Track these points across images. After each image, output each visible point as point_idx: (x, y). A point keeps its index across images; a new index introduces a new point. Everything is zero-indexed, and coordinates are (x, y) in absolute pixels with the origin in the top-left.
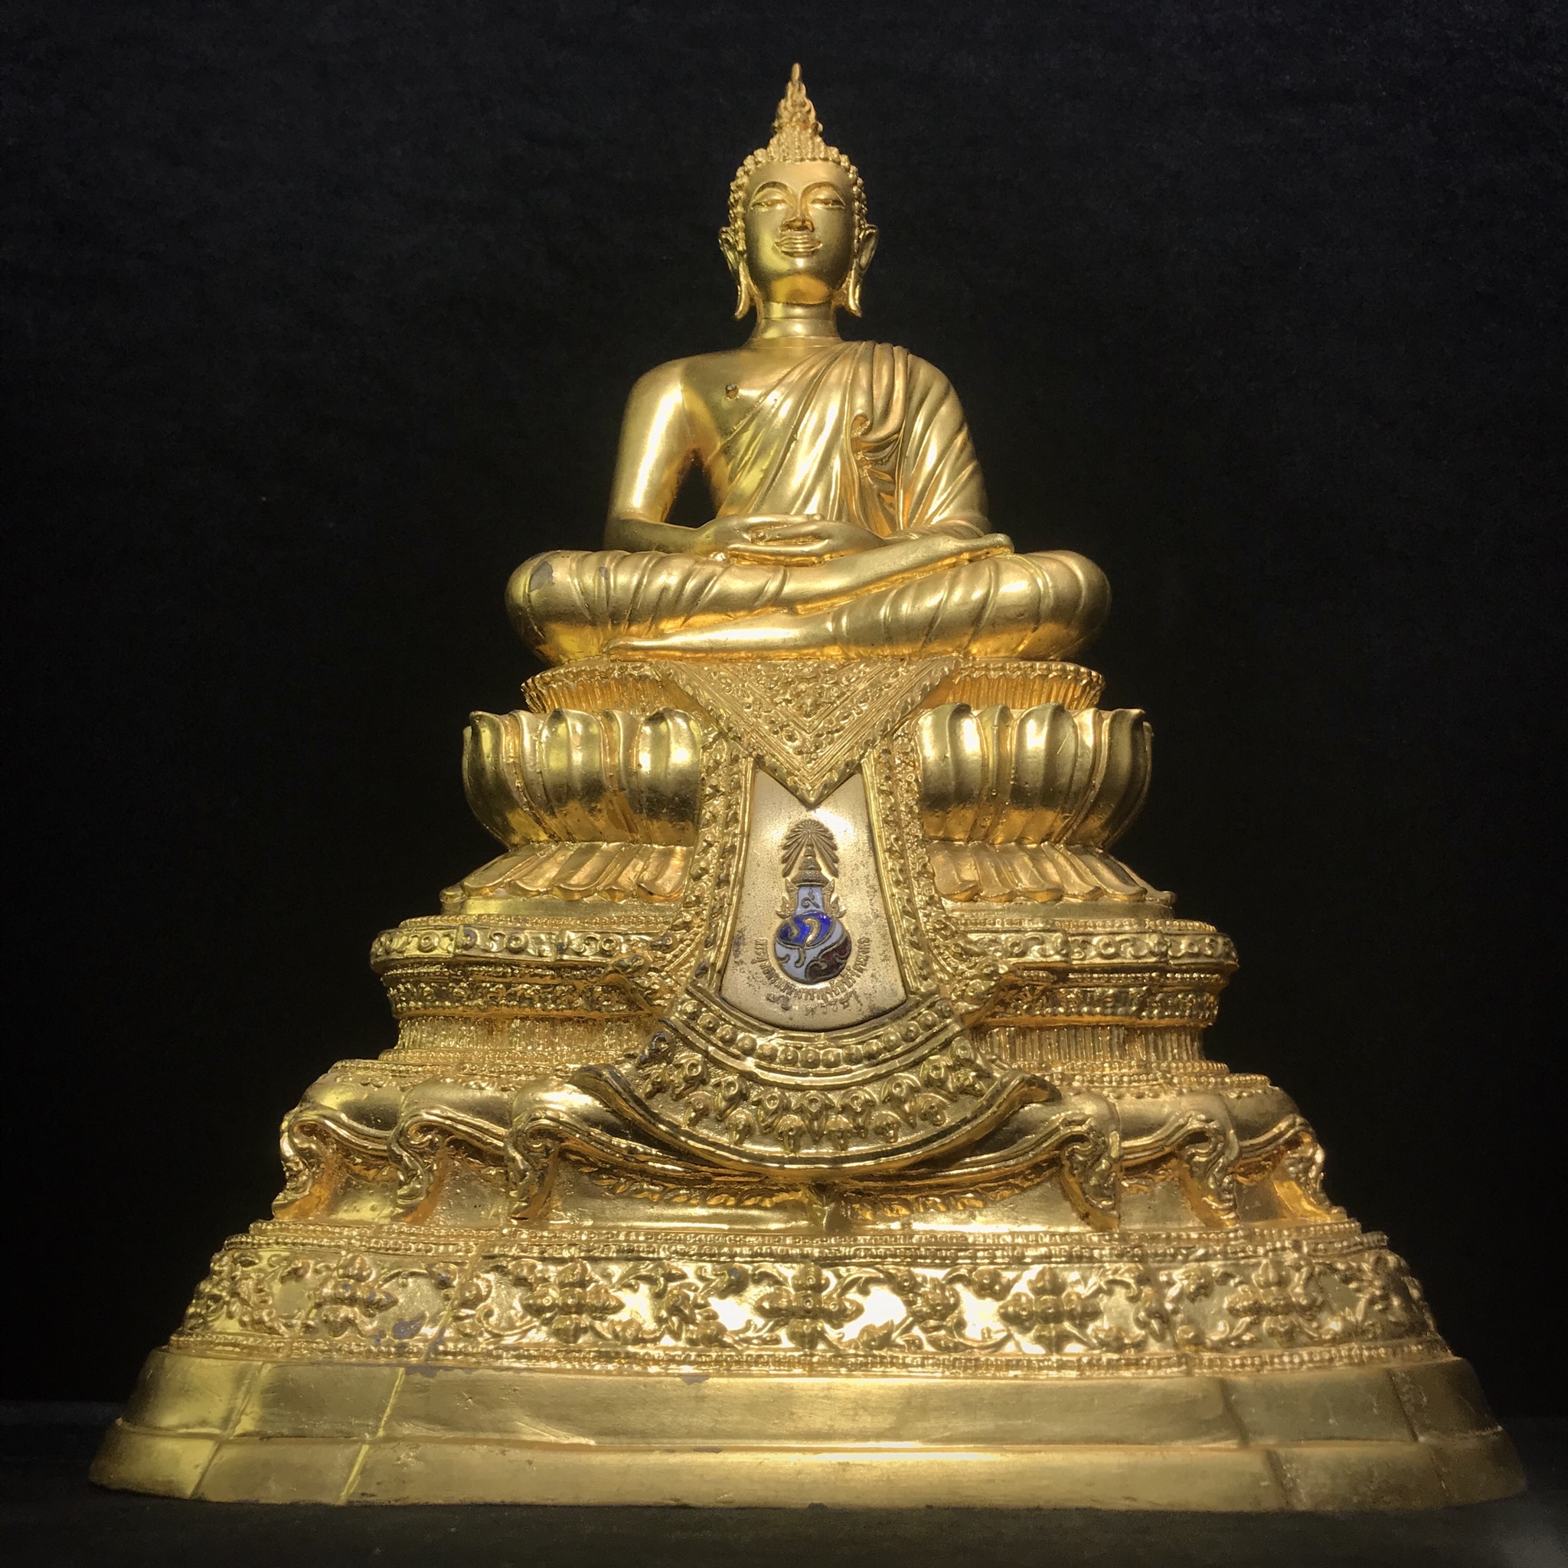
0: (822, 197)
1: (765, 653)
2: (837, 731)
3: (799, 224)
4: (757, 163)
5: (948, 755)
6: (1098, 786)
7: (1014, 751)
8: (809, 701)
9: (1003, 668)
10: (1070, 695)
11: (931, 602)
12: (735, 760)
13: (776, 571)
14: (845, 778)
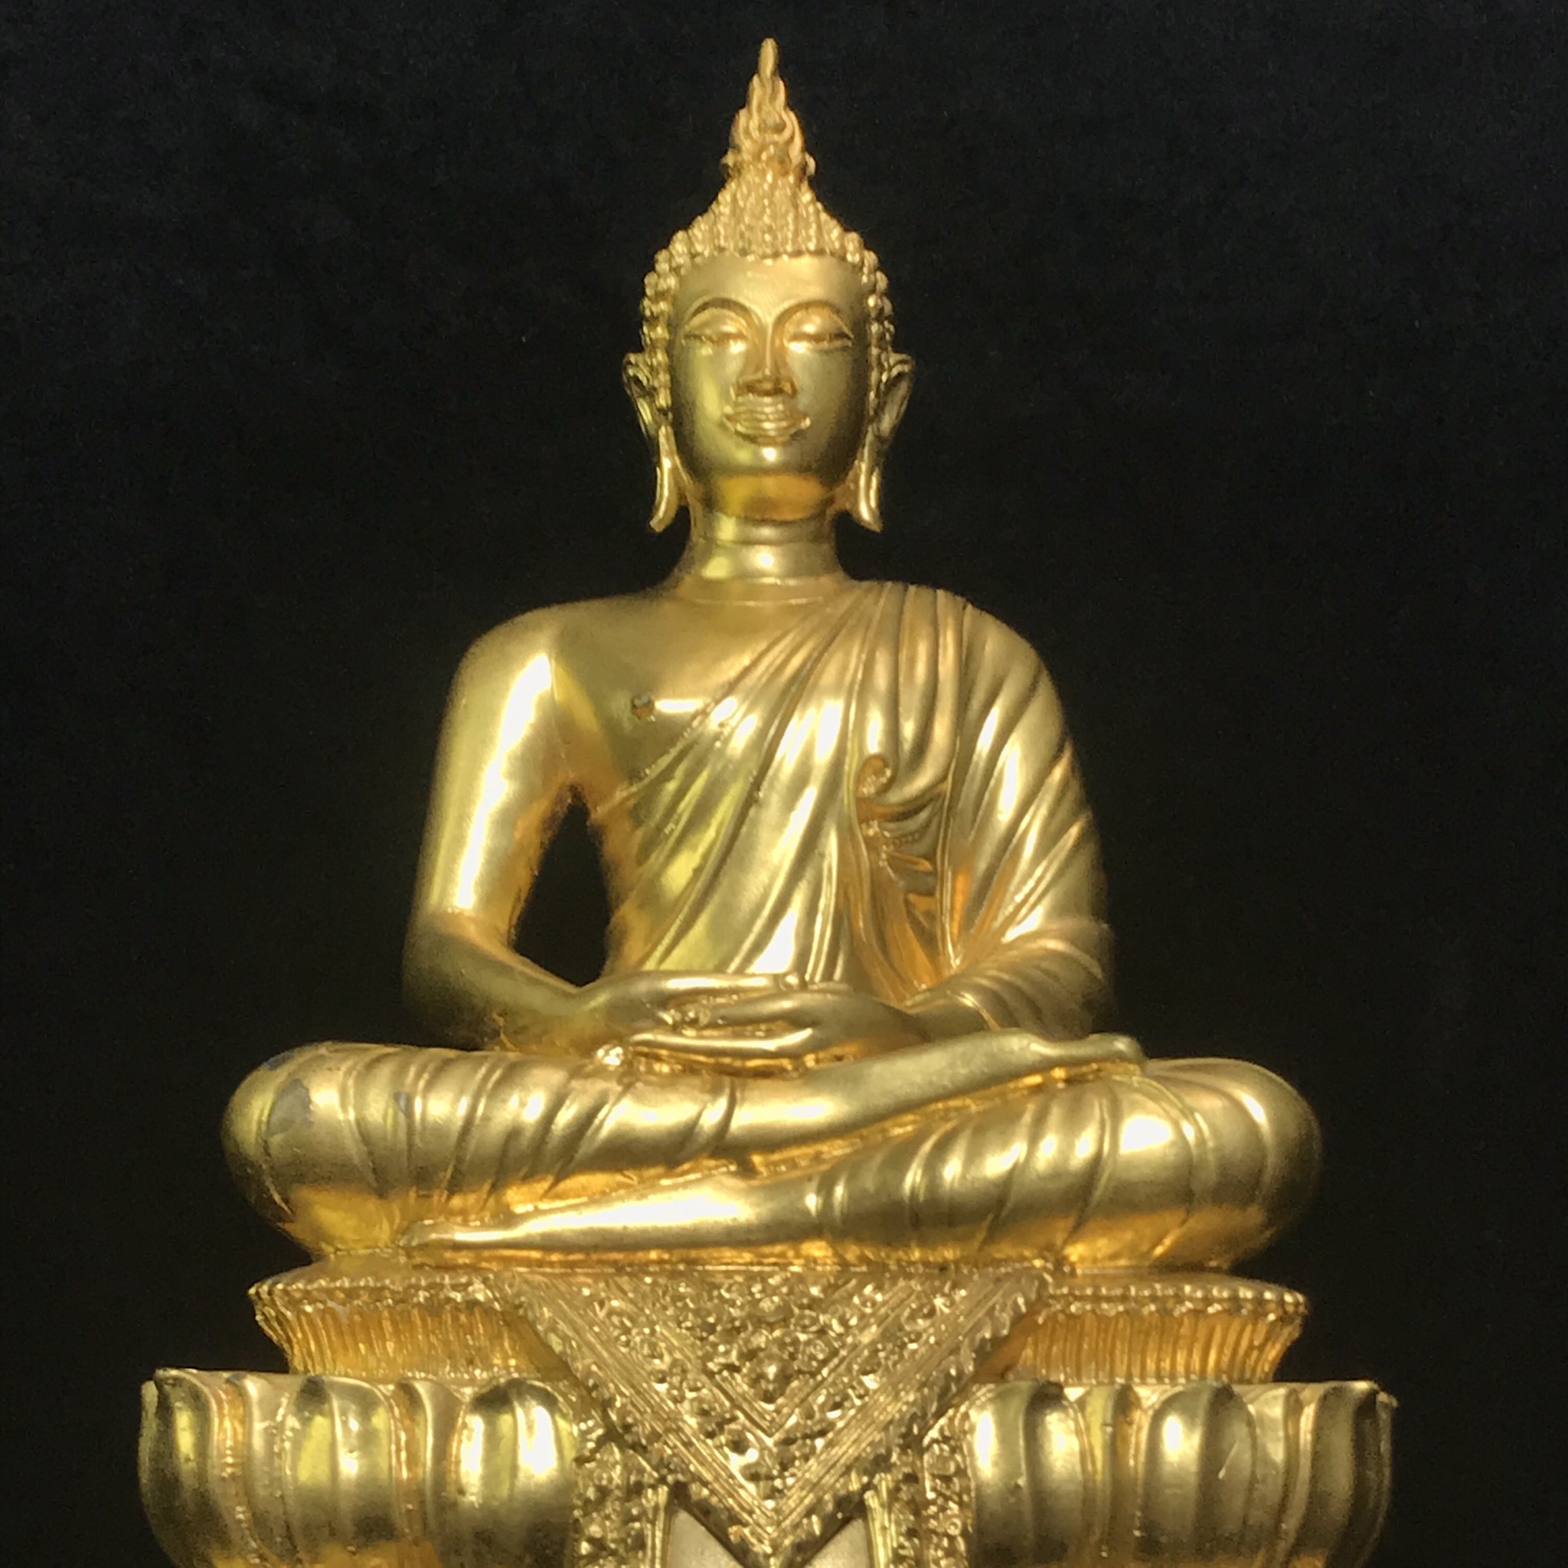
0: (810, 328)
1: (693, 1254)
2: (822, 1433)
3: (768, 386)
4: (693, 256)
5: (1022, 1481)
6: (1293, 1535)
7: (1141, 1469)
8: (772, 1370)
9: (1124, 1298)
10: (1244, 1343)
11: (996, 1164)
12: (635, 1491)
13: (715, 1091)
14: (833, 1528)
